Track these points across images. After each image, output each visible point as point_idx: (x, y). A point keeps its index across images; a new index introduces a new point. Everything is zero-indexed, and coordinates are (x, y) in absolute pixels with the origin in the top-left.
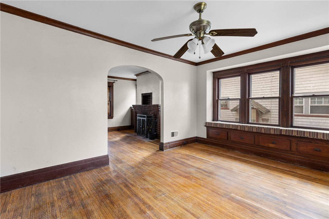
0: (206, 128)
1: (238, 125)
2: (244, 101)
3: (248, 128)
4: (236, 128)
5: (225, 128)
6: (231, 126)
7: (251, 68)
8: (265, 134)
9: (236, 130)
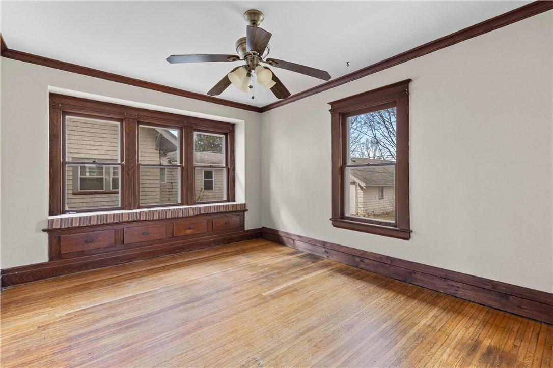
0: (46, 235)
1: (140, 212)
2: (132, 168)
3: (159, 213)
4: (137, 218)
5: (113, 224)
6: (125, 217)
7: (145, 114)
8: (183, 217)
9: (139, 221)
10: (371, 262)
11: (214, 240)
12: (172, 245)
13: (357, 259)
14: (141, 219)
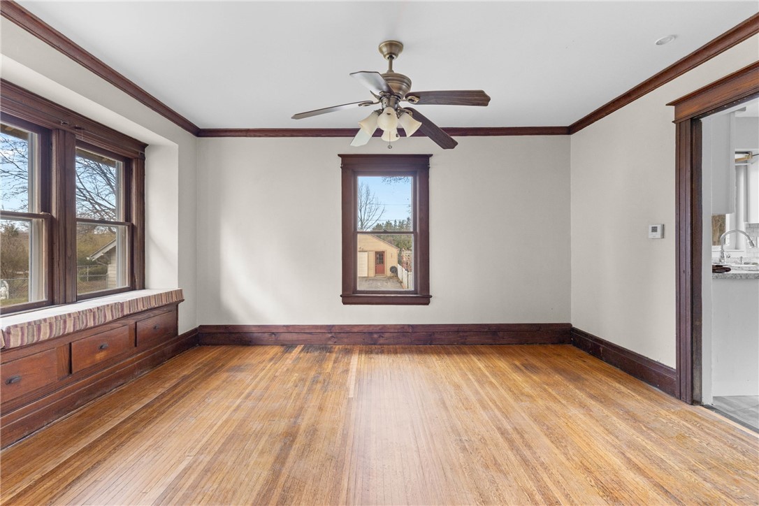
10: (391, 335)
11: (139, 363)
12: (73, 390)
13: (375, 336)
14: (12, 345)
